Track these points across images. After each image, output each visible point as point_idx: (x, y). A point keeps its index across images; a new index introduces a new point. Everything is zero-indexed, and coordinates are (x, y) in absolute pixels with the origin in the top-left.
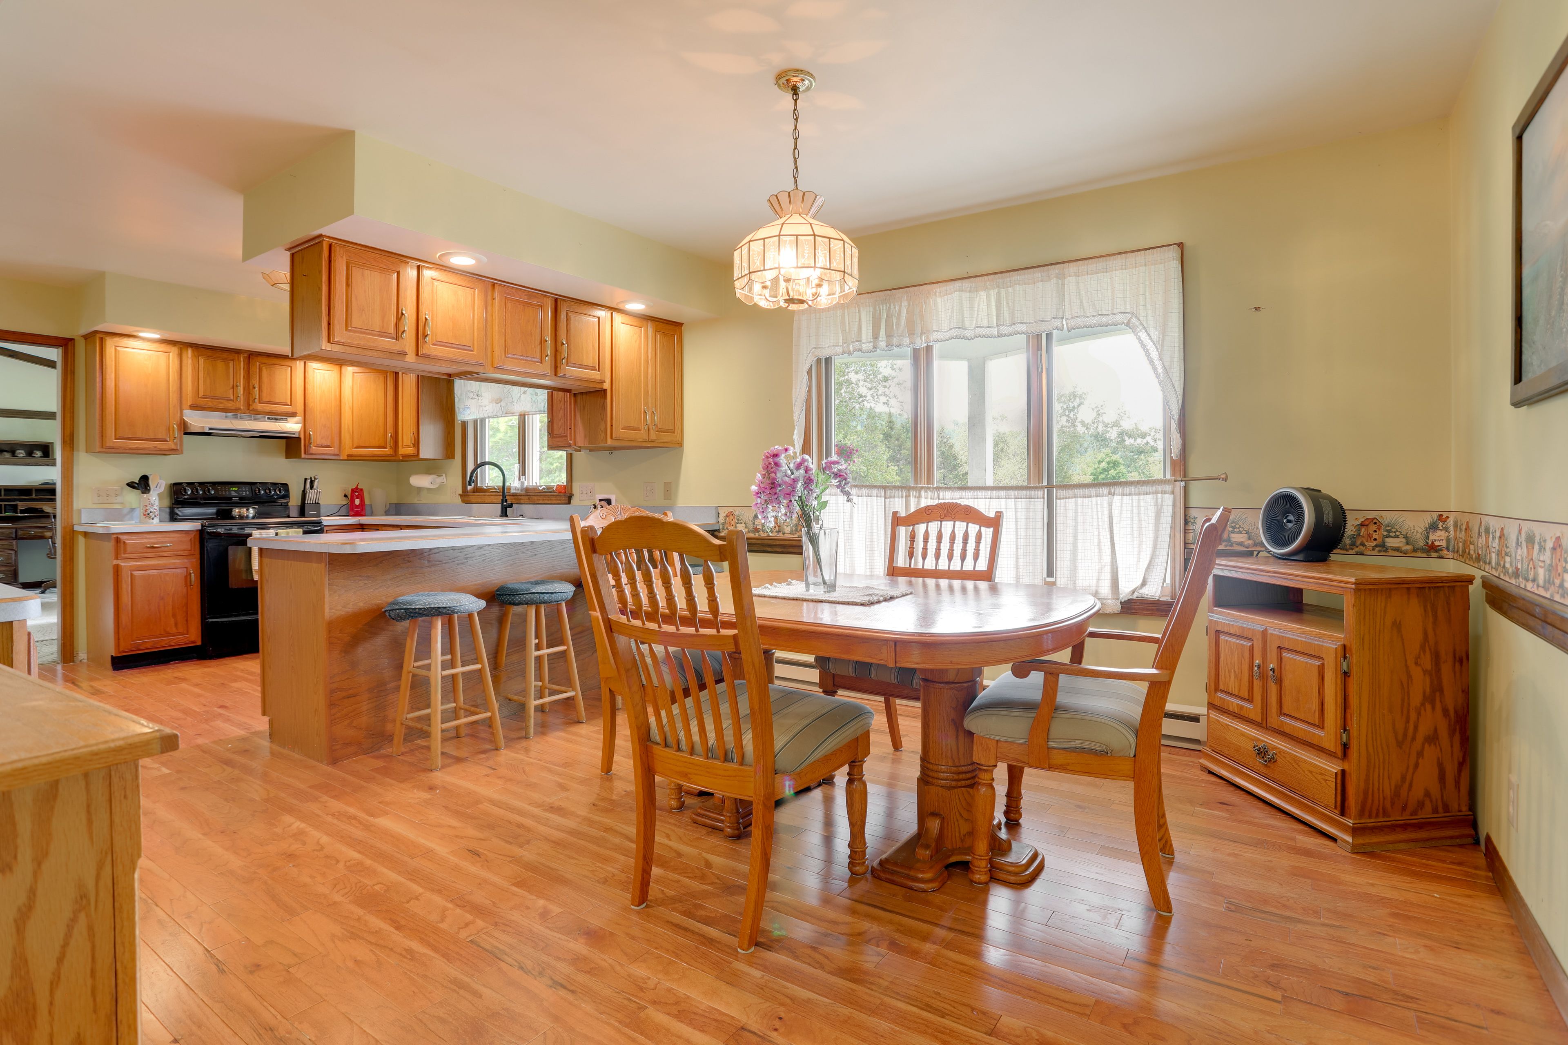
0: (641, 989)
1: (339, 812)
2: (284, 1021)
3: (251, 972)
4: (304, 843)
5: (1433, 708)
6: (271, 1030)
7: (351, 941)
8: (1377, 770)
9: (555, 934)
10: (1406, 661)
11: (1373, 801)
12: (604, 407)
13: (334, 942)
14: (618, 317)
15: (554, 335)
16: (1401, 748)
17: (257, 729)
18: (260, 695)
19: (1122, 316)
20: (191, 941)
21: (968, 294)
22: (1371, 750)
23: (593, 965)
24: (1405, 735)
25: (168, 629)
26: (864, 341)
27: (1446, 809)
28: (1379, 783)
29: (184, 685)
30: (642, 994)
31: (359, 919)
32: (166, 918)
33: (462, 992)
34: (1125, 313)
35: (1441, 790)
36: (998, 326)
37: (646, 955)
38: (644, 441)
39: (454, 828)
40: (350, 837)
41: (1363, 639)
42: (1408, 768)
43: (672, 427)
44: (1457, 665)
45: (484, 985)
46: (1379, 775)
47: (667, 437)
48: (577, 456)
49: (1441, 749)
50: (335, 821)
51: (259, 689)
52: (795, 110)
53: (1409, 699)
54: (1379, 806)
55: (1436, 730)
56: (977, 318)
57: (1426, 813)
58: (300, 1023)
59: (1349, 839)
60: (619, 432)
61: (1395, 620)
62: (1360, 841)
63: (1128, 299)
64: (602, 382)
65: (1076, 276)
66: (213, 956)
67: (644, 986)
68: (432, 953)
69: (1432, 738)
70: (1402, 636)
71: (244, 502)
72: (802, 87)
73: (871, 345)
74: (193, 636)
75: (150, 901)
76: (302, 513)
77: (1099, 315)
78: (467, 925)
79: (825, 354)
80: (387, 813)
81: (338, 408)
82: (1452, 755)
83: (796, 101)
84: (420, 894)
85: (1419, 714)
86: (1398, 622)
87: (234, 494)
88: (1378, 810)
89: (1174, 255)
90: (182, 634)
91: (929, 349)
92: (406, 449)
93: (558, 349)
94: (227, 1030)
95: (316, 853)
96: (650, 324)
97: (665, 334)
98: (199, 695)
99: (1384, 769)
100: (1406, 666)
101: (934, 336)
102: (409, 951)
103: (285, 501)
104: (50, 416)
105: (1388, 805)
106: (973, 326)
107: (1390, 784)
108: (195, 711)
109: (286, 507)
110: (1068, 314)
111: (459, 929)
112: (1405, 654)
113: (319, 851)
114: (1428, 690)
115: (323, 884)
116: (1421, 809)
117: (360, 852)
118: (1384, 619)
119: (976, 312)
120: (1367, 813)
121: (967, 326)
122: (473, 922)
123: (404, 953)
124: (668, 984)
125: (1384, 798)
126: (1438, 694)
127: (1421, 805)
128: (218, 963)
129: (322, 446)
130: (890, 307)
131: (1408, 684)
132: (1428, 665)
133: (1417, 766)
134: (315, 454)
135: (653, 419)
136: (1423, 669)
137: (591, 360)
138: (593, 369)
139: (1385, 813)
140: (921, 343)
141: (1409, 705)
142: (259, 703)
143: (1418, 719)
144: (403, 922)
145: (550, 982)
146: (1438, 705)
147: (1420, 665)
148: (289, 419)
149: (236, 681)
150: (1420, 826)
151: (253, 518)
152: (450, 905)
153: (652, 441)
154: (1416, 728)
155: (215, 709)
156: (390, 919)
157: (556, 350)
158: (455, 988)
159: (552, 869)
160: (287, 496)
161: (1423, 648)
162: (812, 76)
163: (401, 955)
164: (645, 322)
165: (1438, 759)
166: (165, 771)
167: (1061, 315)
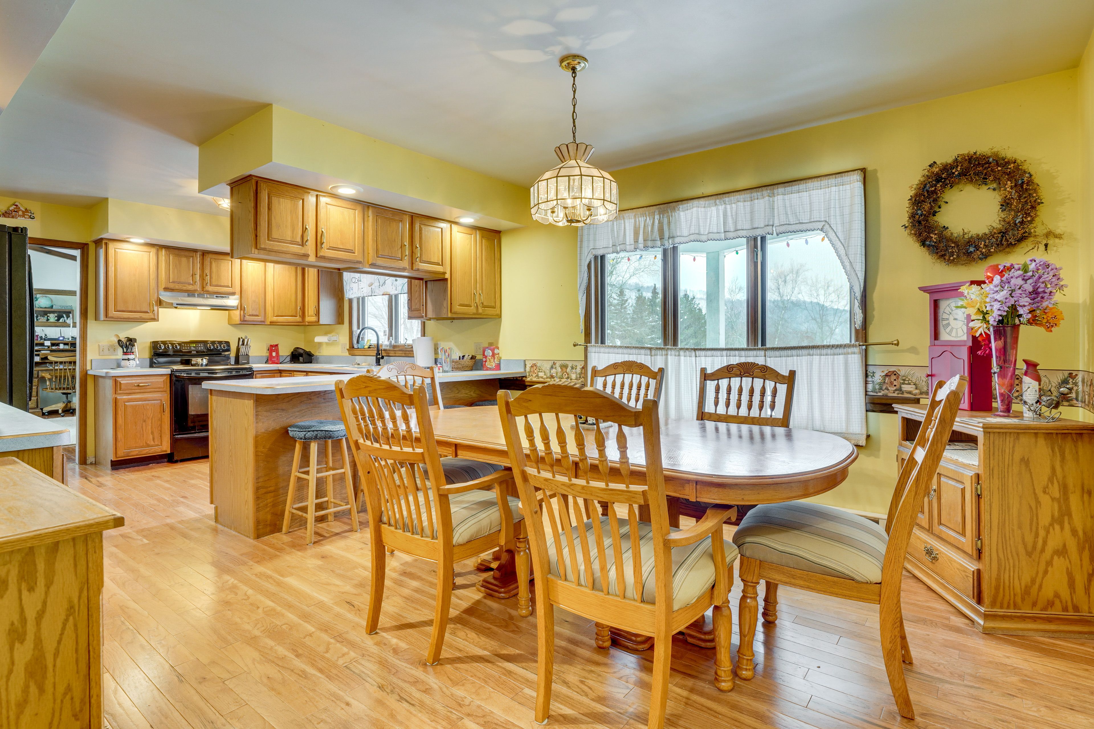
0: (460, 705)
1: (260, 573)
2: (220, 717)
3: (200, 683)
4: (236, 594)
5: (1062, 528)
6: (212, 722)
7: (266, 664)
8: (1007, 572)
9: (403, 664)
10: (1034, 489)
11: (1004, 595)
12: (445, 290)
13: (254, 664)
14: (455, 227)
15: (410, 241)
16: (1030, 557)
17: (207, 513)
18: (209, 489)
19: (818, 223)
20: (162, 660)
21: (703, 209)
22: (1001, 556)
23: (428, 687)
24: (1034, 547)
25: (148, 442)
26: (627, 243)
27: (1076, 609)
28: (1010, 582)
29: (158, 481)
30: (460, 709)
31: (271, 648)
32: (146, 644)
33: (338, 702)
34: (819, 221)
35: (1071, 594)
36: (725, 232)
37: (464, 681)
38: (474, 314)
39: (338, 586)
40: (267, 591)
41: (993, 470)
42: (1037, 573)
43: (493, 304)
44: (1086, 496)
45: (353, 698)
46: (1010, 576)
47: (490, 311)
48: (428, 323)
49: (1070, 562)
50: (257, 579)
51: (209, 484)
52: (574, 84)
53: (1037, 519)
54: (1010, 600)
55: (1065, 545)
56: (710, 226)
57: (1056, 611)
58: (231, 719)
59: (982, 622)
60: (457, 308)
61: (1024, 458)
62: (991, 624)
63: (822, 211)
64: (444, 273)
65: (783, 194)
66: (175, 671)
67: (462, 703)
68: (319, 674)
69: (1062, 552)
70: (1030, 470)
71: (200, 354)
72: (578, 68)
73: (633, 247)
74: (165, 447)
75: (135, 631)
76: (237, 362)
77: (800, 223)
78: (344, 655)
79: (600, 253)
80: (292, 574)
81: (264, 289)
82: (1082, 567)
83: (574, 78)
84: (313, 632)
85: (1048, 532)
86: (1026, 459)
87: (193, 348)
88: (1009, 603)
89: (858, 178)
90: (158, 445)
91: (675, 249)
92: (310, 318)
93: (414, 251)
94: (184, 721)
95: (244, 601)
96: (478, 232)
97: (488, 239)
98: (169, 489)
99: (1014, 572)
100: (1035, 493)
101: (677, 240)
102: (304, 671)
103: (227, 353)
104: (73, 293)
105: (1019, 600)
106: (707, 232)
107: (1020, 584)
108: (166, 500)
109: (228, 358)
110: (776, 223)
111: (338, 657)
112: (1033, 485)
113: (246, 600)
114: (1056, 514)
115: (248, 623)
116: (1051, 607)
117: (273, 601)
118: (1012, 456)
119: (708, 222)
120: (998, 604)
121: (702, 232)
122: (347, 654)
123: (300, 673)
124: (479, 703)
125: (1015, 595)
126: (1066, 518)
127: (1050, 604)
128: (179, 676)
129: (253, 315)
130: (646, 220)
131: (1037, 508)
132: (1057, 494)
133: (1046, 572)
134: (248, 321)
135: (480, 299)
136: (1051, 497)
137: (437, 258)
138: (438, 264)
139: (1015, 606)
140: (668, 245)
141: (1038, 524)
142: (208, 495)
143: (1047, 536)
144: (300, 652)
145: (398, 698)
146: (1067, 526)
147: (1048, 493)
148: (230, 297)
149: (192, 479)
150: (1049, 620)
151: (206, 365)
152: (332, 641)
153: (480, 314)
154: (1045, 543)
155: (179, 498)
156: (292, 649)
157: (412, 252)
158: (334, 699)
159: (403, 617)
160: (228, 350)
161: (1051, 480)
162: (585, 60)
163: (298, 674)
164: (474, 231)
165: (1068, 569)
166: (145, 541)
167: (771, 223)
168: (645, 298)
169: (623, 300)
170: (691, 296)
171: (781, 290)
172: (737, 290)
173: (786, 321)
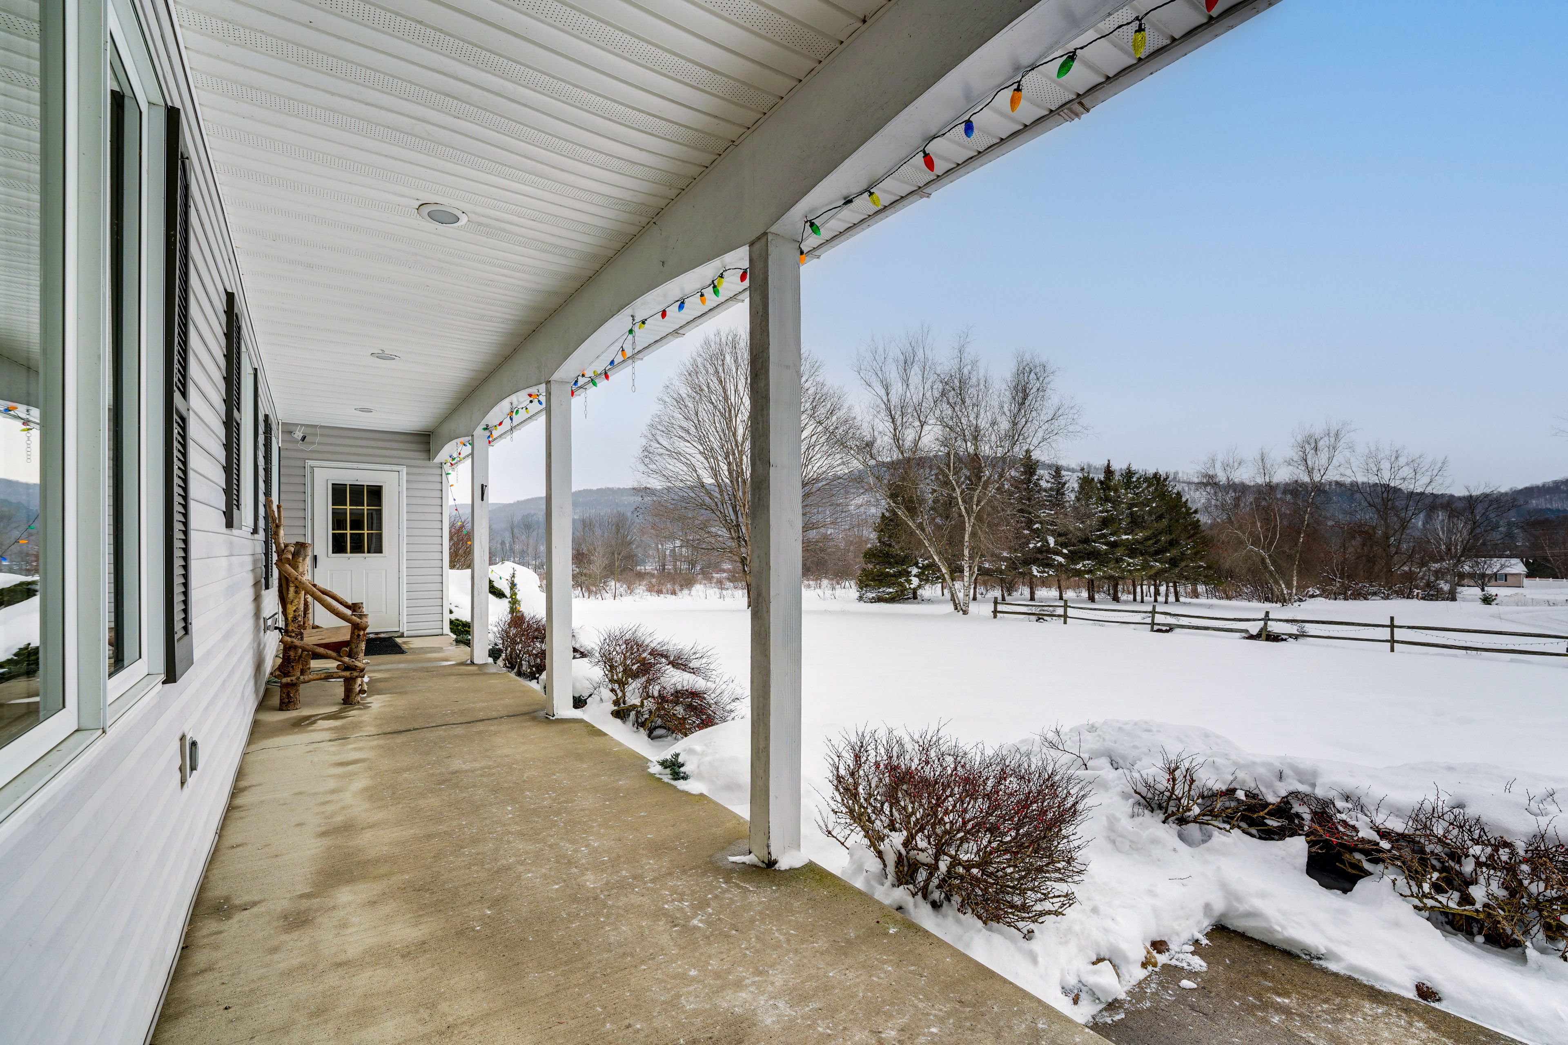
168: (1093, 479)
169: (1059, 483)
170: (1164, 476)
171: (1309, 463)
172: (1236, 464)
173: (1317, 507)
